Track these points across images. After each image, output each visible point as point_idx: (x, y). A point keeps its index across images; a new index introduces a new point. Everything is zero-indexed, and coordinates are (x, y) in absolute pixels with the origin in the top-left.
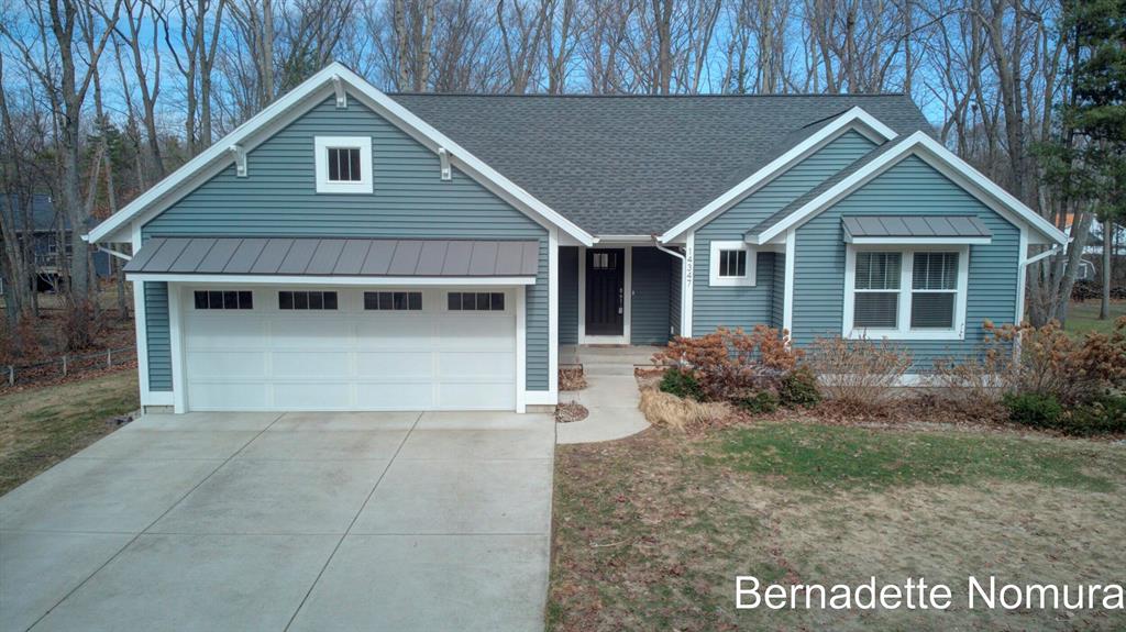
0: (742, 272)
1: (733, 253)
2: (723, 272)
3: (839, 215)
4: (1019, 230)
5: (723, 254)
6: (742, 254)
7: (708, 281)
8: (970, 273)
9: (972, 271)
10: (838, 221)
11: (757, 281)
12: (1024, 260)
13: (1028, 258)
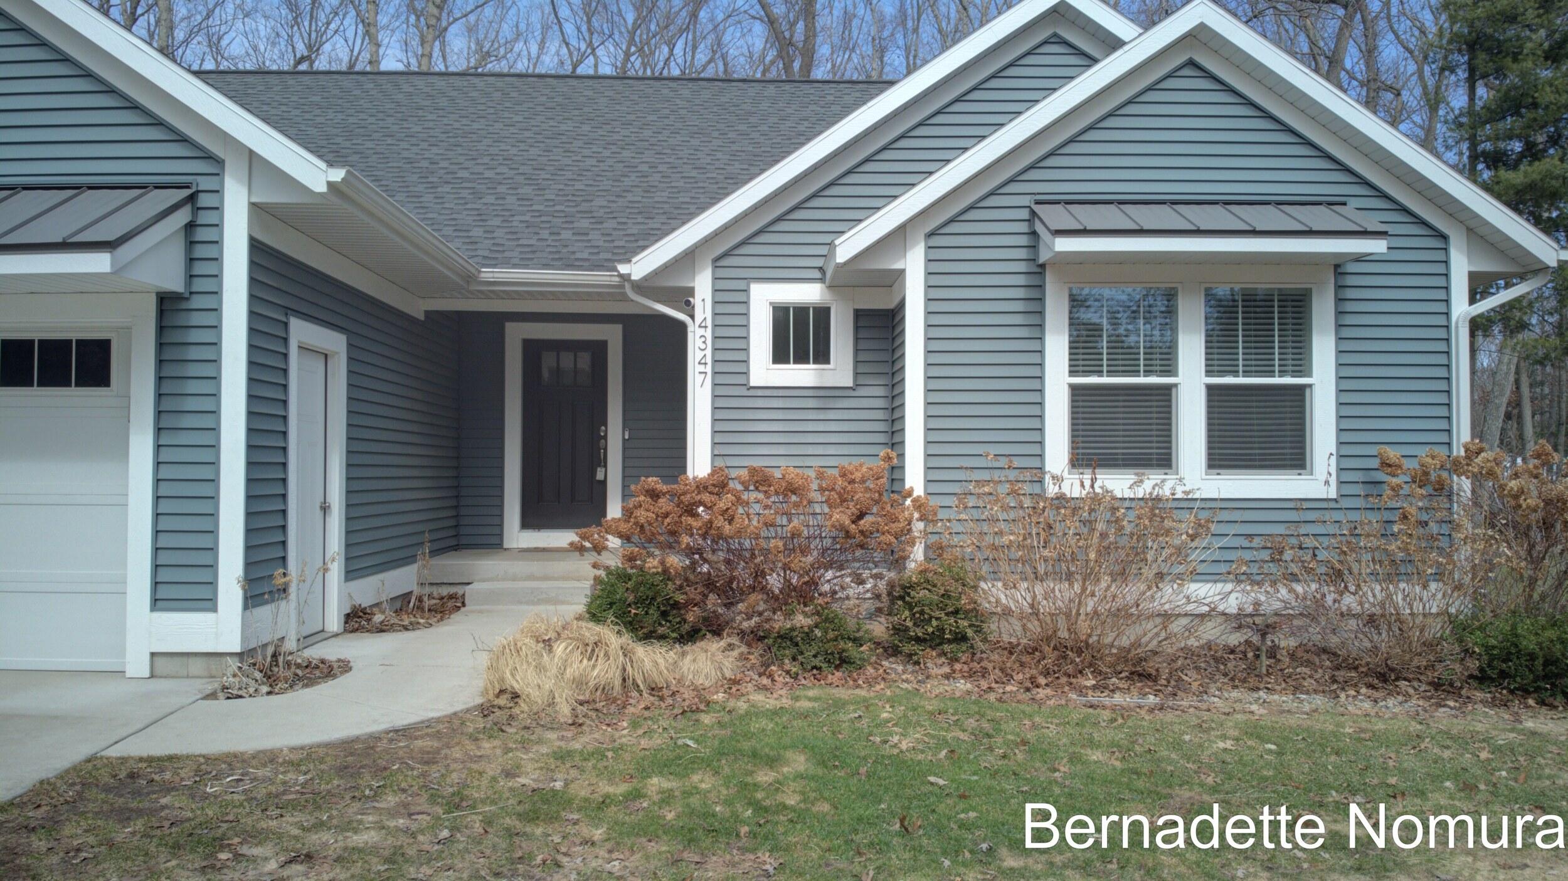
0: (822, 356)
1: (801, 311)
2: (780, 356)
3: (1026, 201)
4: (1444, 237)
5: (781, 313)
6: (823, 314)
7: (746, 374)
8: (1339, 339)
9: (1346, 333)
10: (1024, 214)
11: (856, 374)
12: (1461, 308)
13: (1472, 300)
